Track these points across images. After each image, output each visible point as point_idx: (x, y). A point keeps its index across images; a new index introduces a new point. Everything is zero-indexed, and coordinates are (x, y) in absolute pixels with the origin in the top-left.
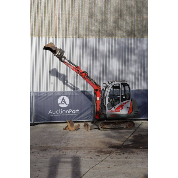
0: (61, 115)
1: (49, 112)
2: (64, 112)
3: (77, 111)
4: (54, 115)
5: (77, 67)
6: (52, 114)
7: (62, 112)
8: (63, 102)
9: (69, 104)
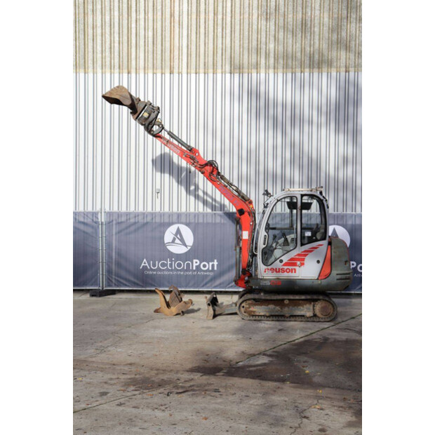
0: (171, 273)
3: (213, 266)
5: (191, 150)
6: (149, 268)
8: (177, 239)
9: (191, 245)
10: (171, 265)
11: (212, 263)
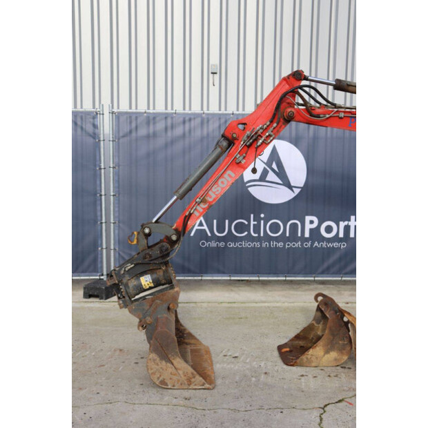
0: (257, 245)
1: (196, 227)
2: (275, 228)
3: (347, 228)
4: (222, 244)
6: (209, 235)
7: (265, 228)
8: (270, 172)
9: (302, 186)
10: (257, 229)
11: (346, 223)
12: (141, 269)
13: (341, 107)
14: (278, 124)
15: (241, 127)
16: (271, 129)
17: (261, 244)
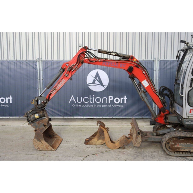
1: (71, 100)
3: (123, 100)
6: (75, 102)
7: (95, 100)
8: (96, 80)
9: (107, 85)
10: (92, 100)
11: (123, 98)
12: (34, 112)
13: (100, 58)
14: (79, 64)
15: (67, 65)
16: (77, 66)
17: (93, 106)
